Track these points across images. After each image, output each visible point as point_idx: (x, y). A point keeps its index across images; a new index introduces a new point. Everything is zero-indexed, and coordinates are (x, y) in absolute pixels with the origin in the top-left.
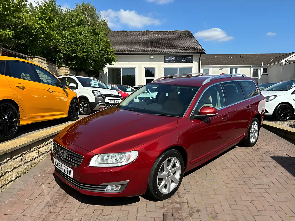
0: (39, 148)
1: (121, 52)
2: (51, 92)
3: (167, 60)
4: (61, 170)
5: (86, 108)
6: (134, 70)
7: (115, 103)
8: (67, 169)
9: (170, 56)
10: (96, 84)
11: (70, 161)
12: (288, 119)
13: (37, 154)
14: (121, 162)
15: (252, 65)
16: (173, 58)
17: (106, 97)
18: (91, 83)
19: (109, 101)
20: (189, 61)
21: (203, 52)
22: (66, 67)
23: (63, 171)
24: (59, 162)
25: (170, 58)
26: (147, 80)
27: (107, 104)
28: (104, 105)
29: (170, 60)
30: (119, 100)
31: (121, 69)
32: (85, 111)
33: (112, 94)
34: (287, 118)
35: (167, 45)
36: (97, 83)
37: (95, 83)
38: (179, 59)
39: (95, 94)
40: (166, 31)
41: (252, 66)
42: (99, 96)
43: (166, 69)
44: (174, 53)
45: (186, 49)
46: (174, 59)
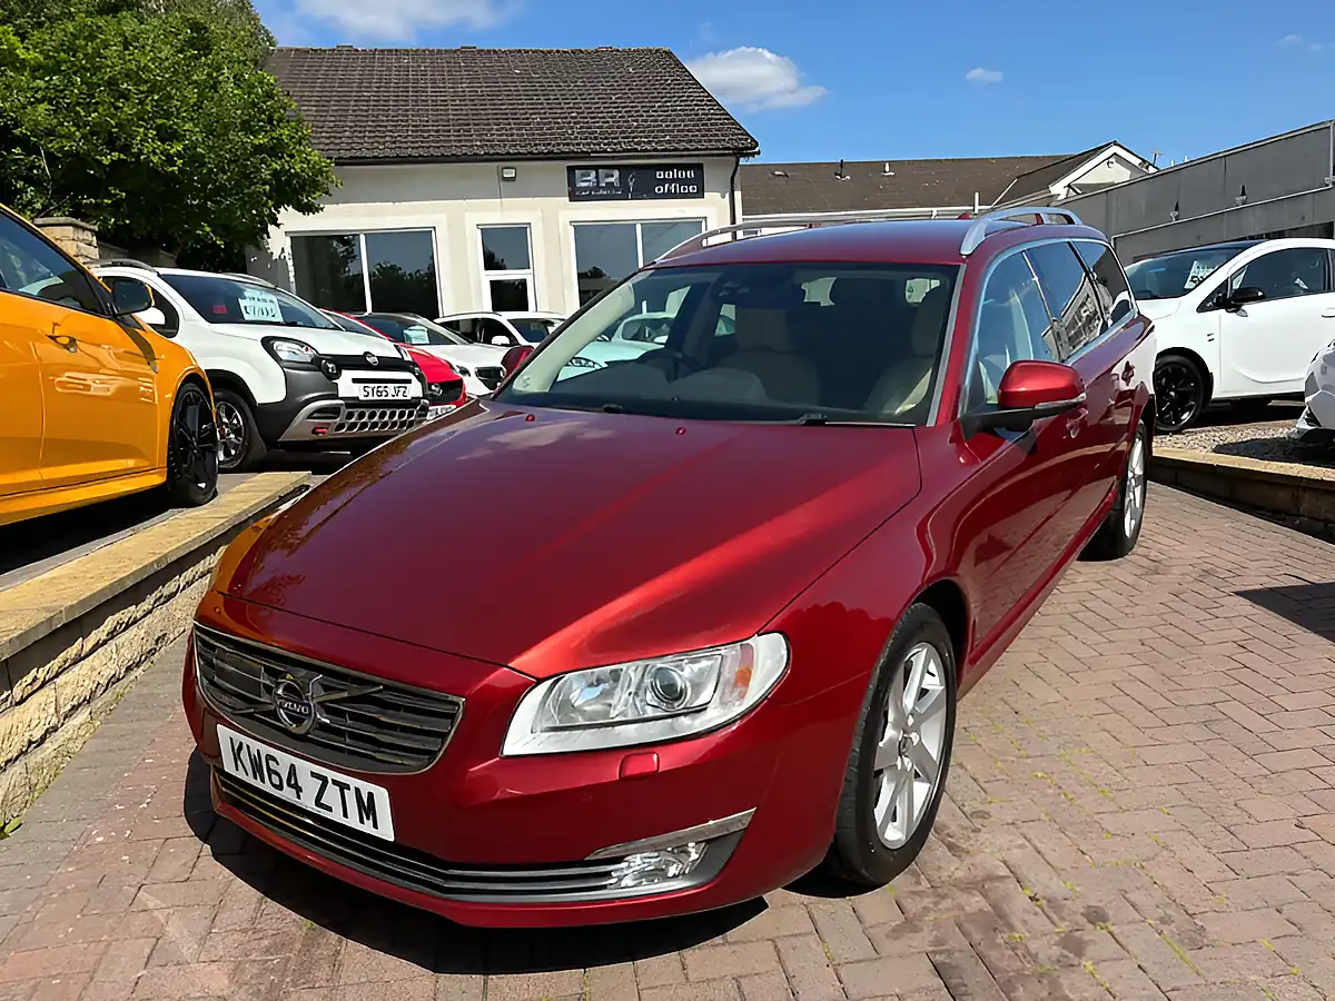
0: (57, 676)
1: (353, 153)
2: (66, 347)
3: (586, 189)
4: (288, 794)
5: (237, 432)
6: (424, 237)
7: (390, 398)
8: (343, 787)
9: (596, 168)
10: (269, 306)
11: (353, 736)
12: (1190, 424)
13: (52, 710)
14: (702, 709)
15: (935, 210)
16: (612, 176)
17: (343, 371)
18: (242, 303)
19: (358, 391)
20: (684, 189)
21: (747, 148)
22: (76, 226)
23: (308, 802)
24: (266, 750)
25: (597, 177)
26: (495, 285)
27: (348, 406)
28: (335, 411)
29: (598, 187)
30: (409, 381)
31: (356, 236)
32: (233, 452)
33: (366, 353)
34: (1186, 417)
35: (575, 118)
36: (272, 301)
37: (262, 305)
38: (640, 182)
39: (283, 355)
40: (558, 51)
41: (935, 213)
42: (300, 366)
43: (581, 230)
44: (614, 151)
45: (668, 131)
46: (617, 184)
